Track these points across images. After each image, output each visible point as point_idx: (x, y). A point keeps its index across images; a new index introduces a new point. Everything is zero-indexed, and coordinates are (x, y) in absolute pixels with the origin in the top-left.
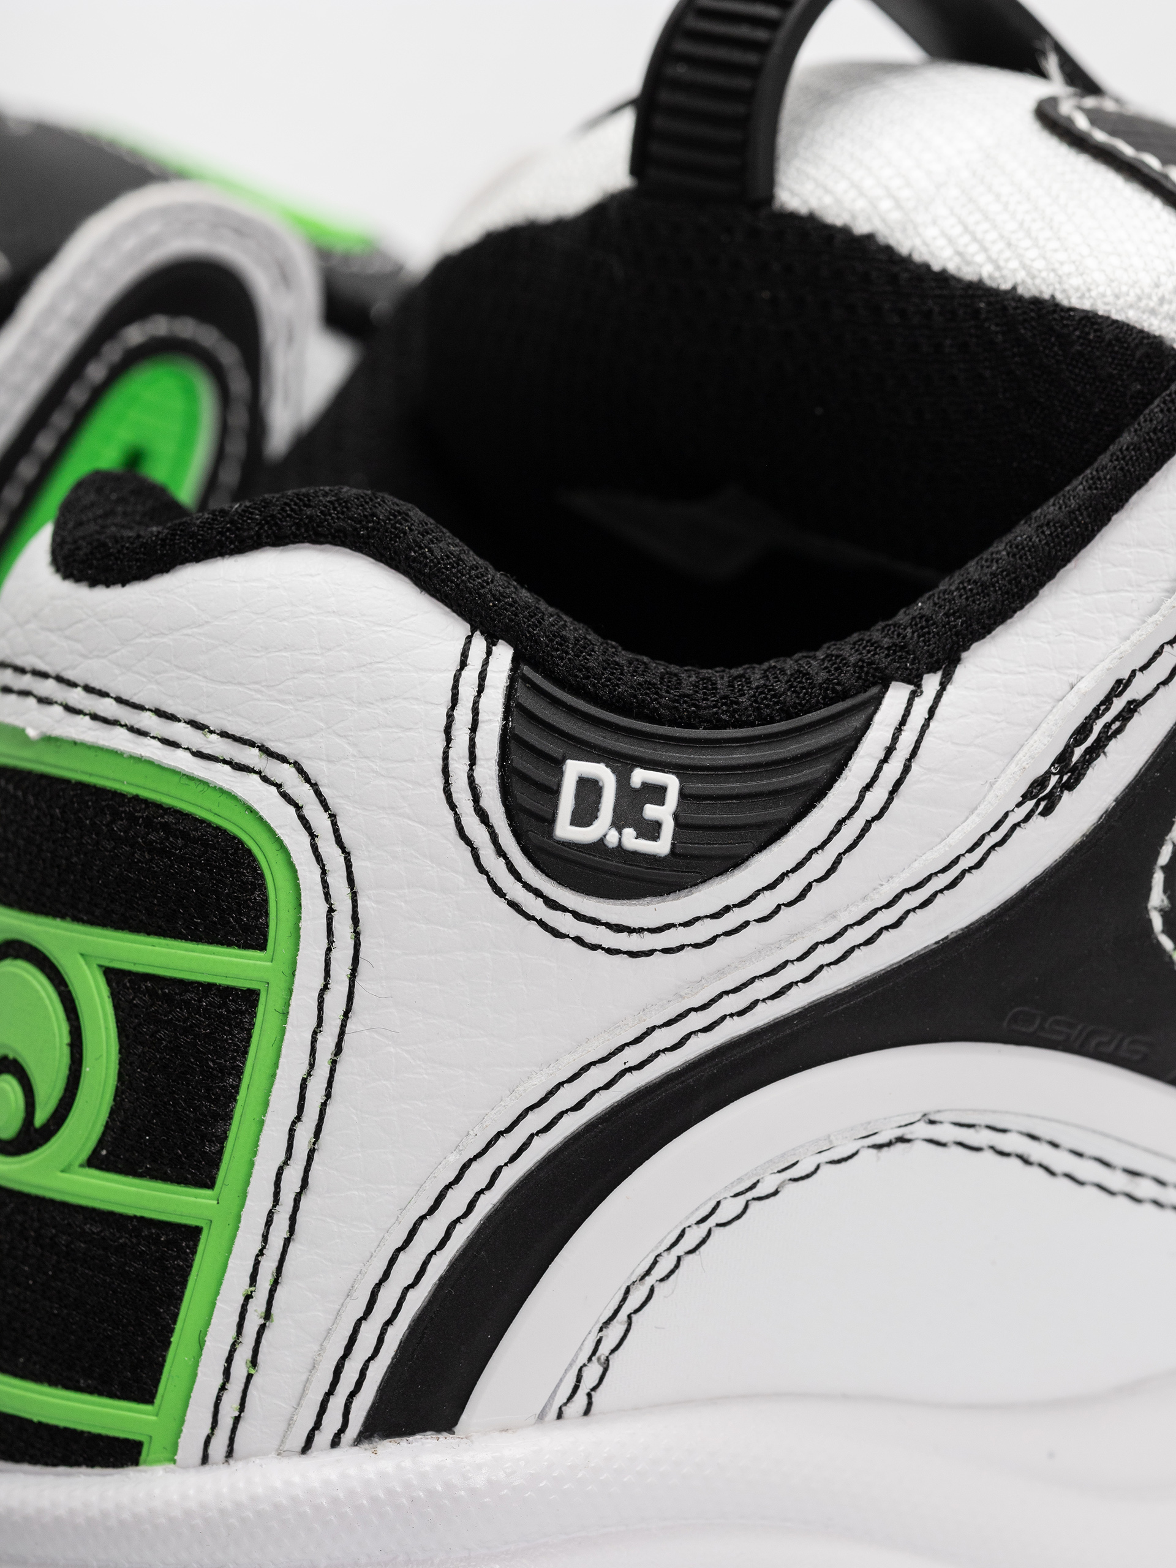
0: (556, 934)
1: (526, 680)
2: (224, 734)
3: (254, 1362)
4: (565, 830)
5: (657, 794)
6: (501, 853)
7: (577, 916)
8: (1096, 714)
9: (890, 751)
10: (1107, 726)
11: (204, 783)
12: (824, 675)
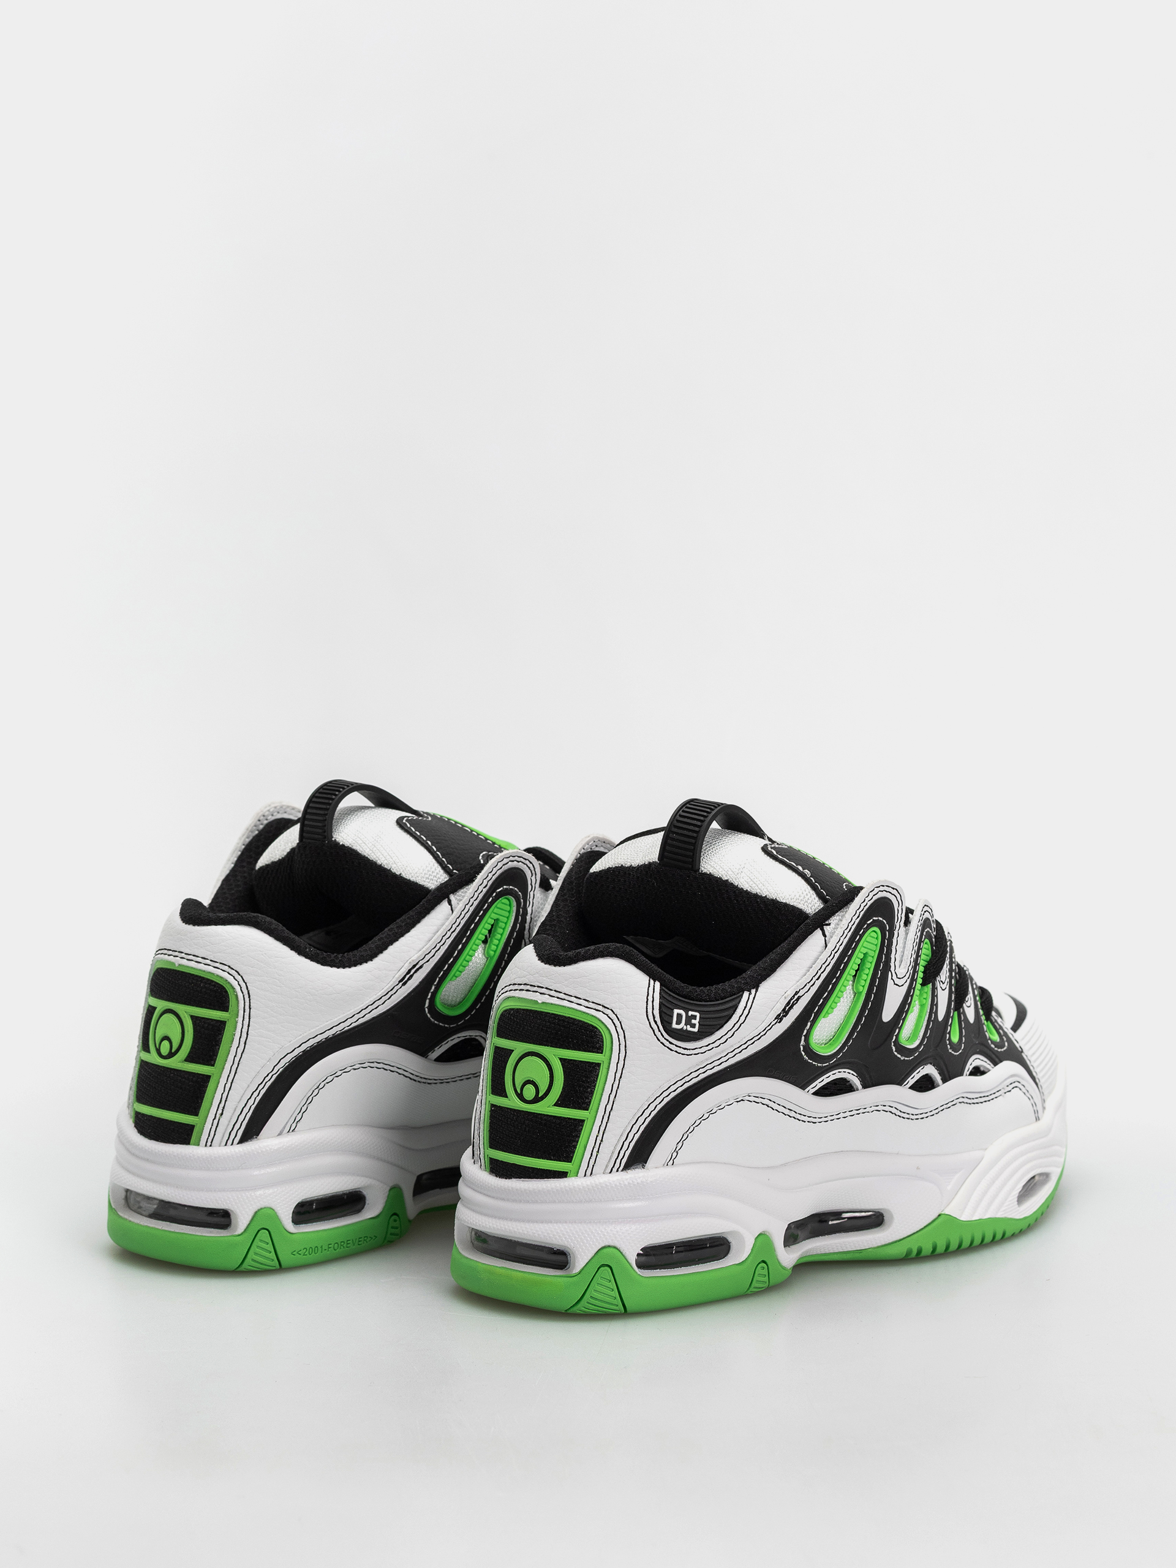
0: (671, 1050)
1: (663, 990)
2: (593, 1002)
3: (598, 1152)
4: (674, 1026)
5: (694, 1017)
6: (659, 1031)
7: (676, 1046)
8: (791, 999)
9: (745, 1007)
10: (793, 1002)
11: (588, 1014)
12: (729, 989)
